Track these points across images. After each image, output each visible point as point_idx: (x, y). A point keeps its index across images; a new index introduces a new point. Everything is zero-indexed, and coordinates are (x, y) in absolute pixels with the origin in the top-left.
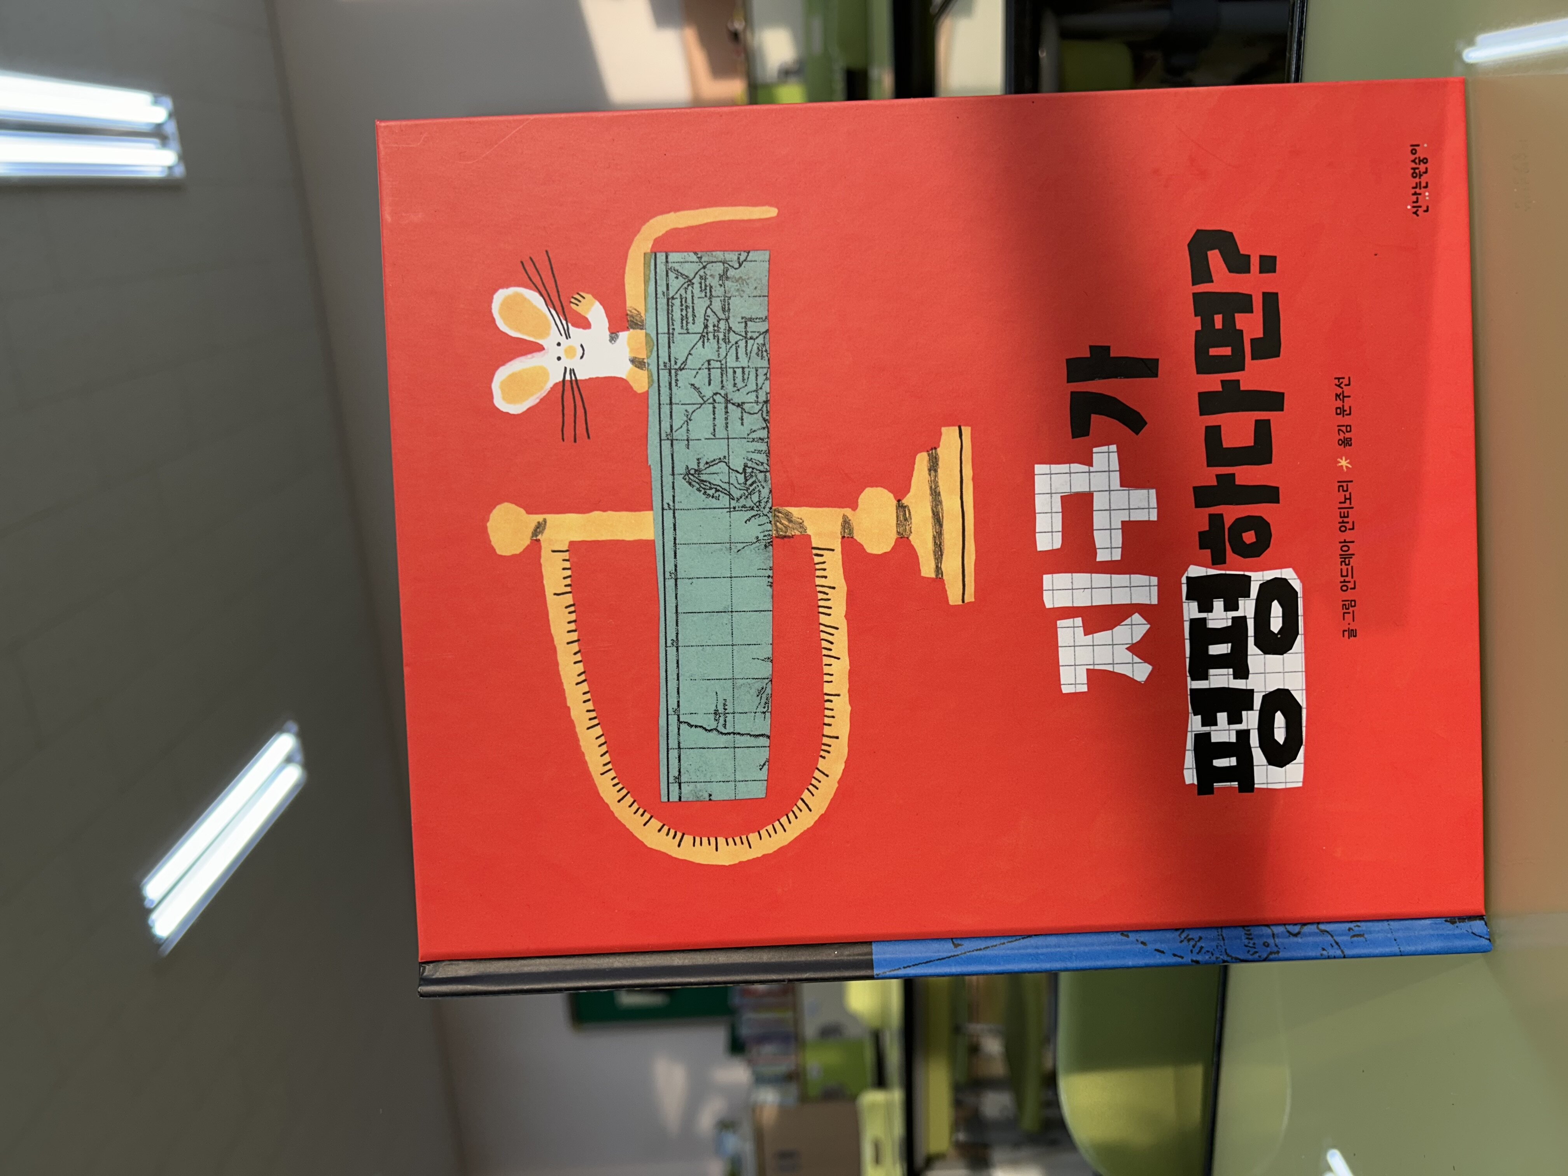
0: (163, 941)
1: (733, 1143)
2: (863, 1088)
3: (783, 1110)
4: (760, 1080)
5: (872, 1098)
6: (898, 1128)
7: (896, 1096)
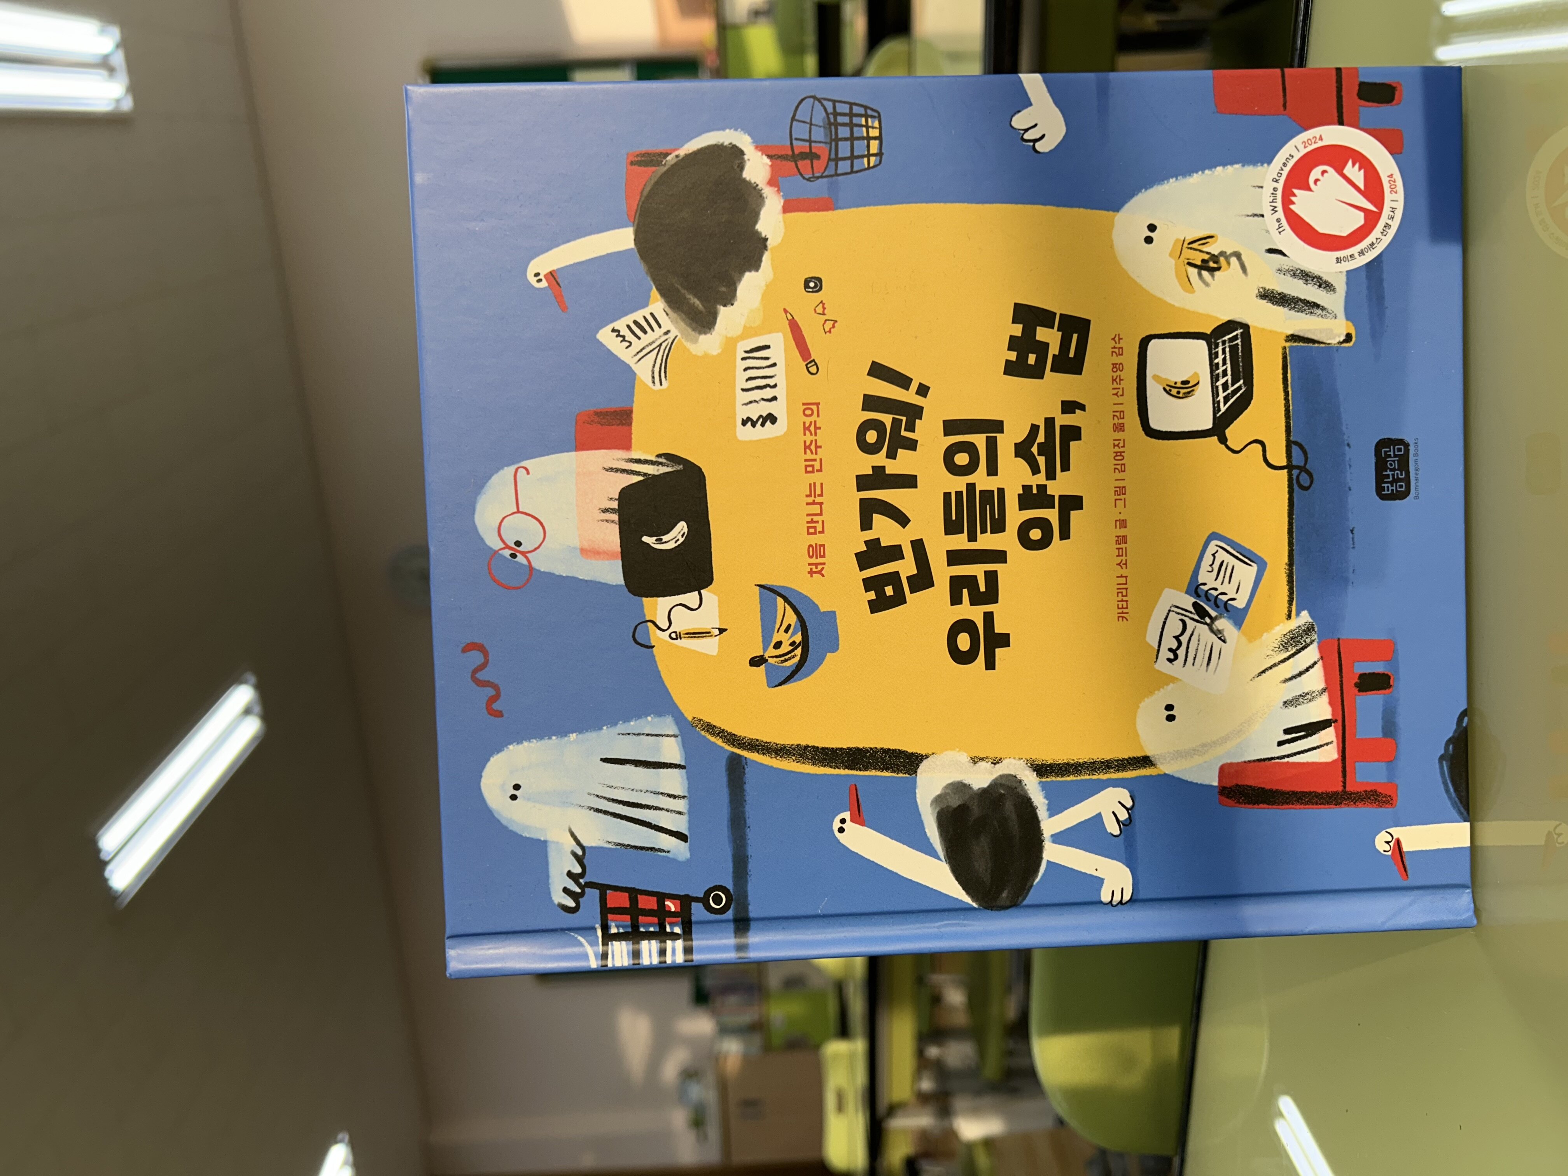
0: (119, 894)
1: (698, 1092)
2: (826, 1038)
3: (747, 1060)
4: (724, 1030)
5: (836, 1049)
6: (861, 1077)
7: (858, 1046)
